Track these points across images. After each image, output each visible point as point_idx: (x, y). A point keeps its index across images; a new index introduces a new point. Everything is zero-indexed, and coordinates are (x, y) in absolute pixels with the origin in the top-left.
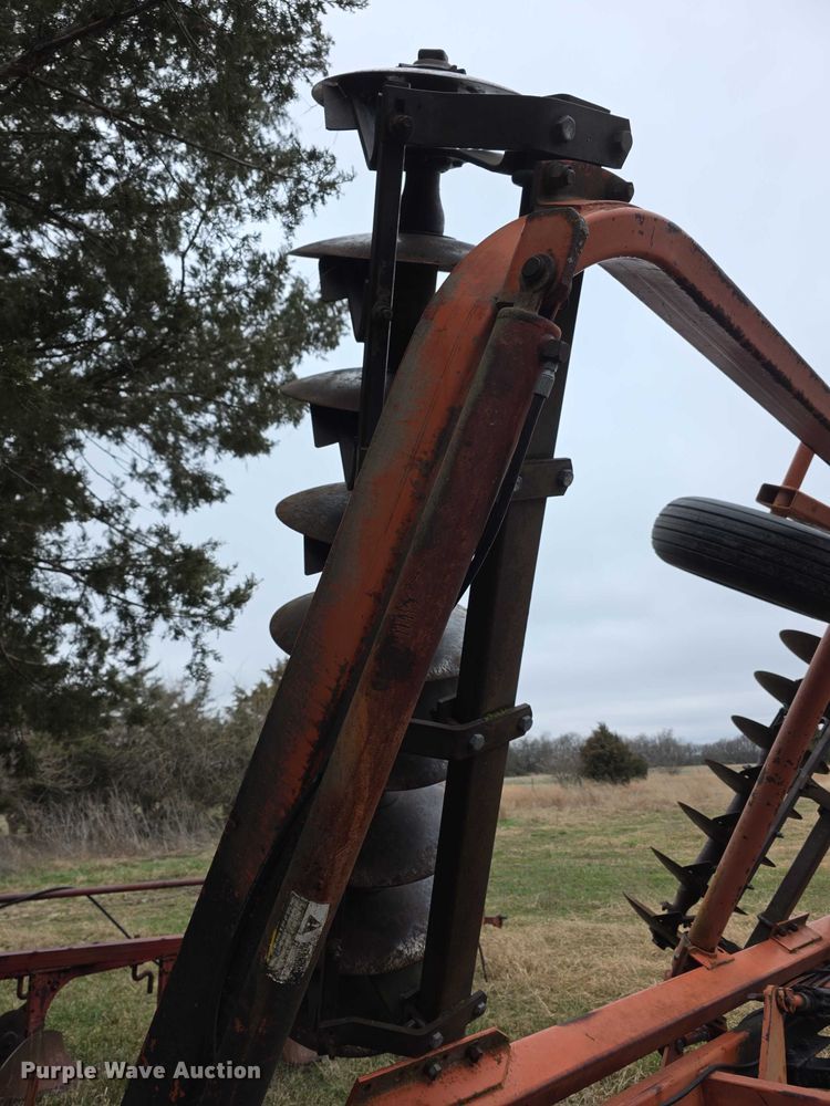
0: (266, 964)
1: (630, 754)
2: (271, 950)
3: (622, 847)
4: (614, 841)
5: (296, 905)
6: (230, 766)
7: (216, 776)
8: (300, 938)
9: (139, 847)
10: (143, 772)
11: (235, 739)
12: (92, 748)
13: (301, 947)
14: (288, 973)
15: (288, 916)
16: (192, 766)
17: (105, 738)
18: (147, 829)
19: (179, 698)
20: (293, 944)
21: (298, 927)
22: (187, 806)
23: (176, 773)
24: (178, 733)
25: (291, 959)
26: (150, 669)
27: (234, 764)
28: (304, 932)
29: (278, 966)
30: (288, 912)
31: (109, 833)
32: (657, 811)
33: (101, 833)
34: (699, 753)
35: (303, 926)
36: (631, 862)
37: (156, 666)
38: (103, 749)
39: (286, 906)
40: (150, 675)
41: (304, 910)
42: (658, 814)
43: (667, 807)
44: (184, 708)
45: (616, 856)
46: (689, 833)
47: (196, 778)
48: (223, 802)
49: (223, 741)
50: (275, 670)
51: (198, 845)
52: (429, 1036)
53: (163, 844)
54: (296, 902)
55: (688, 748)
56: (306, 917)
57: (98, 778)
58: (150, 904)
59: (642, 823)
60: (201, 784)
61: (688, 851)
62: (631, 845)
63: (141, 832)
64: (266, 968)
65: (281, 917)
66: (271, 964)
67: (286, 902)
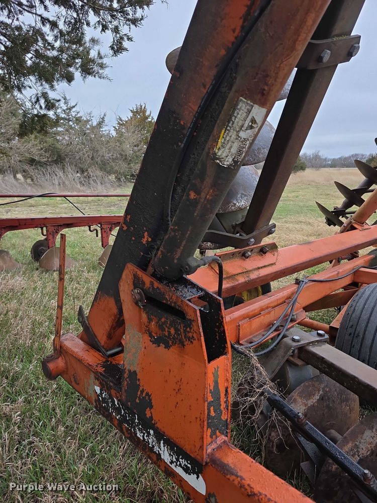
0: (215, 154)
1: (300, 160)
2: (219, 144)
3: (293, 197)
4: (289, 195)
5: (243, 108)
6: (117, 157)
7: (110, 161)
8: (243, 135)
9: (81, 189)
10: (77, 158)
11: (118, 144)
12: (53, 145)
13: (242, 142)
14: (231, 160)
15: (236, 117)
16: (99, 156)
17: (58, 141)
18: (83, 182)
19: (90, 123)
20: (237, 139)
21: (242, 126)
22: (99, 173)
23: (93, 158)
24: (91, 140)
25: (234, 150)
26: (74, 107)
27: (118, 156)
28: (246, 130)
29: (224, 155)
30: (235, 115)
31: (67, 182)
32: (309, 185)
33: (64, 183)
34: (330, 162)
35: (246, 125)
36: (297, 203)
37: (76, 105)
38: (58, 146)
39: (234, 109)
40: (74, 110)
41: (249, 111)
42: (309, 186)
43: (313, 183)
44: (93, 128)
45: (290, 200)
46: (324, 193)
47: (102, 161)
48: (114, 173)
49: (112, 144)
50: (135, 110)
51: (106, 190)
52: (249, 240)
53: (91, 189)
54: (243, 105)
55: (325, 160)
56: (250, 117)
57: (58, 159)
58: (90, 210)
59: (302, 189)
60: (104, 165)
61: (323, 200)
62: (297, 197)
63: (81, 182)
64: (215, 157)
65: (229, 118)
66: (219, 154)
67: (234, 107)
